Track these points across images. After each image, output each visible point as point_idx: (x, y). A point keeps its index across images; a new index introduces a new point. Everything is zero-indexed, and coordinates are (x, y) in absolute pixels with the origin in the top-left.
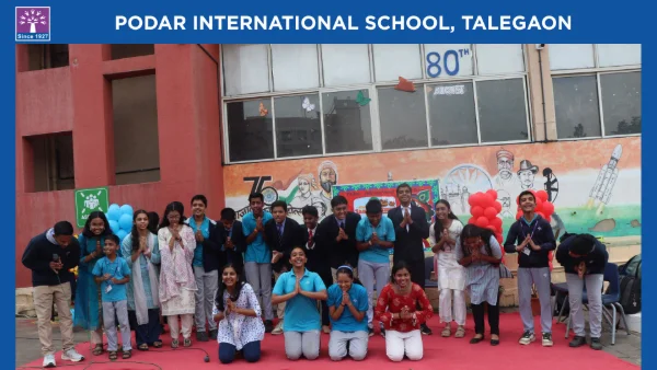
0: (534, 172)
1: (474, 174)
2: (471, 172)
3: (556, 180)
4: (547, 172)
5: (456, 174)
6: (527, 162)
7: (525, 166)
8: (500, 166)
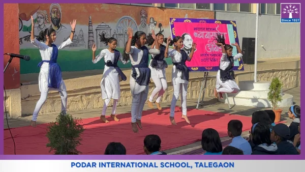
0: (155, 24)
1: (131, 22)
2: (129, 21)
3: (163, 31)
4: (160, 25)
5: (122, 22)
6: (153, 18)
7: (152, 21)
8: (142, 19)
